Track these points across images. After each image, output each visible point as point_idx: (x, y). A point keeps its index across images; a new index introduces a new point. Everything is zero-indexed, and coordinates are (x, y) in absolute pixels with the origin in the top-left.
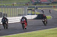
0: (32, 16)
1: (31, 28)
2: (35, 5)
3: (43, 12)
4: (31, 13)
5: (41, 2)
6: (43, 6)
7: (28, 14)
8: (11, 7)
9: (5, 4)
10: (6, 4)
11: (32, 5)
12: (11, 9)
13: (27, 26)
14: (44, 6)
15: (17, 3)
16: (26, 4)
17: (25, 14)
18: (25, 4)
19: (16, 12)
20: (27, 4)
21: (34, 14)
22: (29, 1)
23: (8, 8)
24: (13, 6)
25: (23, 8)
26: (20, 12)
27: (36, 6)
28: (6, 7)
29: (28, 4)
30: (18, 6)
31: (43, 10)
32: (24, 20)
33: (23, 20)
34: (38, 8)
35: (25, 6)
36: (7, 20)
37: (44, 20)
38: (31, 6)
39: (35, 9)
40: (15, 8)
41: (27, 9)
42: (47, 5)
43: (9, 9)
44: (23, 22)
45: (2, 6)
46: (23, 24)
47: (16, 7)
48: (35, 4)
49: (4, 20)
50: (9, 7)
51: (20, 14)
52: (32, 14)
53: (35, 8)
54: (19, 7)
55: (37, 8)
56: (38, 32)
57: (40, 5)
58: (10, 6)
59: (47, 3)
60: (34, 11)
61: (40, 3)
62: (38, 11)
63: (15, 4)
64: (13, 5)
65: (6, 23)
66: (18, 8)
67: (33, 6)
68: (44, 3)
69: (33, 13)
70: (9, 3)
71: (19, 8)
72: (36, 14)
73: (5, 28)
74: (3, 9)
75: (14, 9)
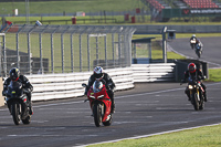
0: (154, 67)
1: (150, 120)
2: (165, 20)
3: (198, 51)
4: (147, 57)
5: (189, 10)
6: (198, 24)
7: (135, 61)
8: (66, 30)
9: (38, 19)
10: (45, 18)
11: (152, 19)
12: (66, 38)
13: (112, 112)
14: (203, 24)
15: (90, 14)
16: (127, 19)
17: (123, 60)
18: (122, 18)
19: (84, 53)
20: (129, 19)
21: (161, 61)
22: (141, 5)
23: (51, 32)
24: (74, 27)
25: (116, 36)
26: (101, 52)
27: (169, 27)
28: (45, 30)
29: (136, 16)
30: (94, 27)
31: (197, 42)
32: (101, 85)
33: (97, 86)
34: (177, 36)
35: (125, 27)
36: (28, 86)
37: (191, 87)
38: (149, 24)
39: (164, 39)
40: (82, 32)
41: (132, 36)
42: (214, 21)
43: (56, 38)
44: (96, 95)
45: (28, 27)
46: (95, 103)
47: (86, 30)
48: (165, 16)
49: (14, 84)
50: (56, 30)
51: (101, 61)
52: (151, 61)
53: (164, 34)
54: (97, 29)
55: (171, 34)
56: (177, 136)
57: (186, 21)
58: (60, 24)
59: (214, 14)
60: (159, 45)
61: (185, 14)
62: (178, 48)
63: (81, 15)
64: (74, 20)
65: (21, 101)
66: (92, 35)
67: (154, 24)
68: (201, 14)
69: (156, 54)
70: (58, 15)
71: (98, 33)
72: (169, 61)
73: (17, 123)
74: (33, 38)
75: (75, 38)
